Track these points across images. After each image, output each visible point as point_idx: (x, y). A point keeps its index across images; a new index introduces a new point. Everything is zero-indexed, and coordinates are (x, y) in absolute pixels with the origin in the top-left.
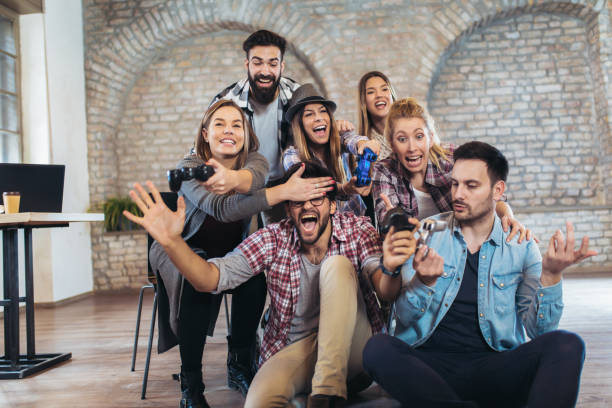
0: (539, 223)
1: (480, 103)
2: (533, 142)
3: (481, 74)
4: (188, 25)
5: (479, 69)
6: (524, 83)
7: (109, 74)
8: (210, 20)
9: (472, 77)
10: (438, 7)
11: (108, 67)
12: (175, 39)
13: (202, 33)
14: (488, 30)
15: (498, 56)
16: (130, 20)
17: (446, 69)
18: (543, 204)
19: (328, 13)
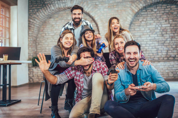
0: (162, 65)
1: (145, 30)
2: (161, 41)
3: (146, 21)
4: (58, 8)
5: (145, 20)
6: (159, 24)
7: (35, 22)
8: (64, 7)
9: (143, 22)
10: (133, 2)
11: (35, 20)
12: (54, 12)
13: (62, 11)
14: (148, 9)
15: (151, 16)
16: (42, 7)
17: (135, 20)
18: (163, 59)
19: (99, 4)
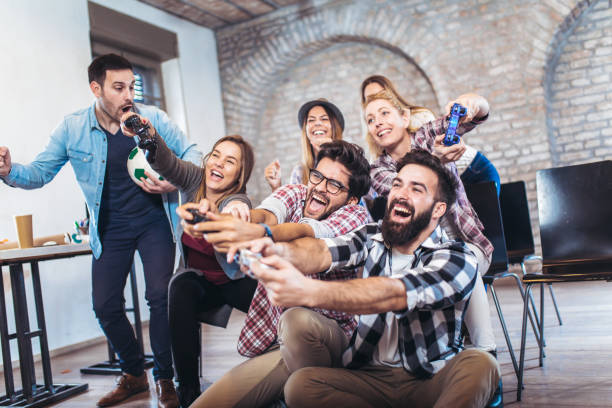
4: (300, 45)
8: (320, 38)
16: (254, 50)
17: (568, 47)
19: (429, 10)
